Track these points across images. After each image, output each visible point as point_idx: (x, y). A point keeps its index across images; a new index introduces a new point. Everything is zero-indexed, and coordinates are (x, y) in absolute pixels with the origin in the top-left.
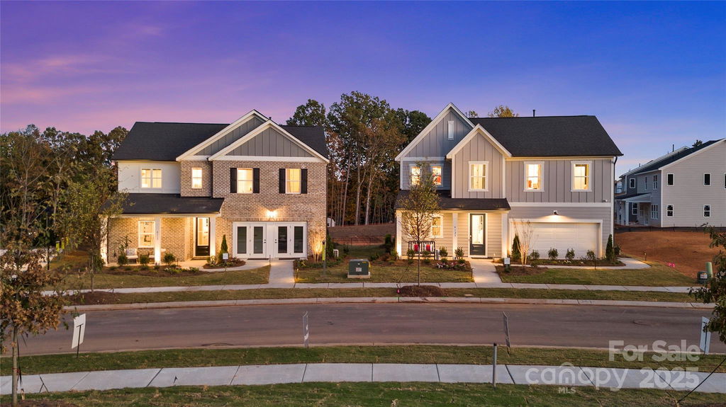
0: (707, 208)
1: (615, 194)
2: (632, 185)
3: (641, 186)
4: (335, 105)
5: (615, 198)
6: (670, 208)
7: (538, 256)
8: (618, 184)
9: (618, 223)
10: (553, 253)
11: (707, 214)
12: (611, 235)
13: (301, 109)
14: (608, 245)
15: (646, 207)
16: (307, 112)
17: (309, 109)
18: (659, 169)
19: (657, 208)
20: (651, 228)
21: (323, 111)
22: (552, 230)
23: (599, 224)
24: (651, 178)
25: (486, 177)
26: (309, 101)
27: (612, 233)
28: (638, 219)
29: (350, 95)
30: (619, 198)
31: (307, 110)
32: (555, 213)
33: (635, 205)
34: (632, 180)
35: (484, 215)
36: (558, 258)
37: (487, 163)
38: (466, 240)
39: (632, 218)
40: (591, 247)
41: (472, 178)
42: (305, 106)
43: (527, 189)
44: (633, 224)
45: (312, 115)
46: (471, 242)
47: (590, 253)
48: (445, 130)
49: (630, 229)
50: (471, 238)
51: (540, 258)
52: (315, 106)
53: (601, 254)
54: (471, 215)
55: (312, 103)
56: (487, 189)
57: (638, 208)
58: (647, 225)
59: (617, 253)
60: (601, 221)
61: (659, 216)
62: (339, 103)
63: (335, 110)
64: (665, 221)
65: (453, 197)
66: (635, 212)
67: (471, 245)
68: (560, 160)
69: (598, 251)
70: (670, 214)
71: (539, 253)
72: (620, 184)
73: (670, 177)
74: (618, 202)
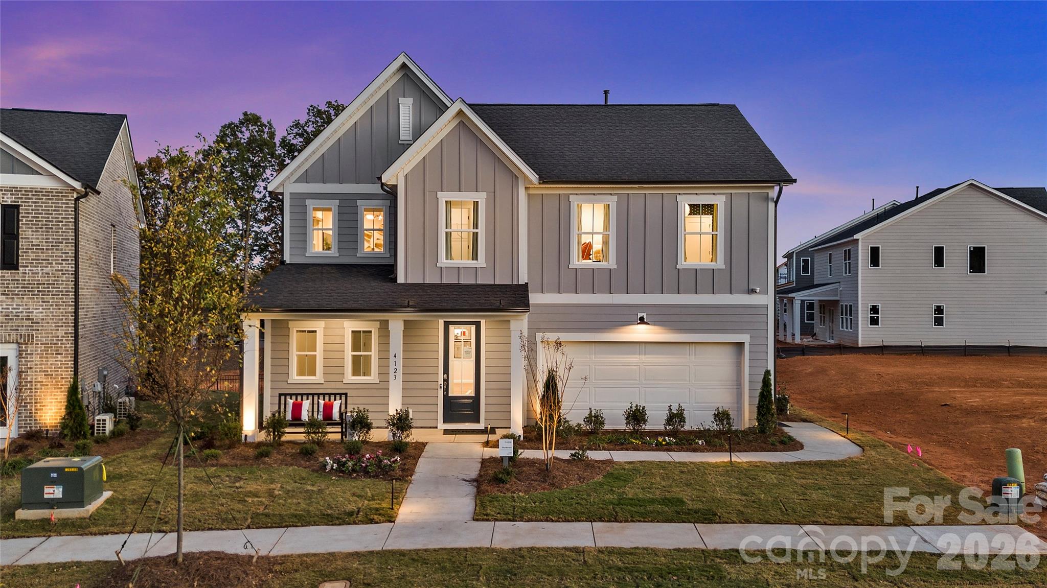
0: (939, 310)
1: (776, 285)
2: (805, 269)
3: (821, 268)
4: (297, 125)
5: (777, 292)
6: (875, 309)
7: (602, 423)
8: (780, 271)
9: (781, 338)
10: (636, 416)
11: (939, 321)
12: (768, 373)
13: (231, 129)
14: (762, 396)
15: (829, 308)
16: (240, 135)
17: (244, 129)
18: (855, 237)
19: (851, 311)
20: (840, 349)
21: (272, 135)
22: (634, 359)
23: (740, 345)
24: (838, 255)
25: (481, 230)
26: (245, 114)
27: (771, 367)
28: (816, 330)
29: (323, 108)
30: (782, 292)
31: (241, 132)
32: (642, 321)
33: (811, 306)
34: (806, 261)
35: (478, 325)
36: (648, 427)
37: (481, 197)
38: (433, 385)
39: (807, 330)
40: (722, 399)
41: (448, 235)
42: (237, 122)
43: (577, 262)
44: (808, 341)
45: (252, 140)
46: (446, 390)
47: (722, 416)
48: (392, 120)
49: (803, 350)
50: (446, 381)
51: (607, 427)
52: (255, 124)
53: (747, 419)
54: (447, 324)
55: (250, 119)
56: (481, 262)
57: (816, 311)
58: (832, 342)
59: (782, 409)
60: (745, 338)
61: (854, 324)
62: (302, 122)
63: (297, 134)
64: (866, 335)
65: (401, 279)
66: (811, 317)
67: (446, 397)
68: (652, 192)
69: (740, 409)
70: (874, 321)
71: (605, 414)
72: (783, 271)
73: (875, 252)
74: (782, 299)
